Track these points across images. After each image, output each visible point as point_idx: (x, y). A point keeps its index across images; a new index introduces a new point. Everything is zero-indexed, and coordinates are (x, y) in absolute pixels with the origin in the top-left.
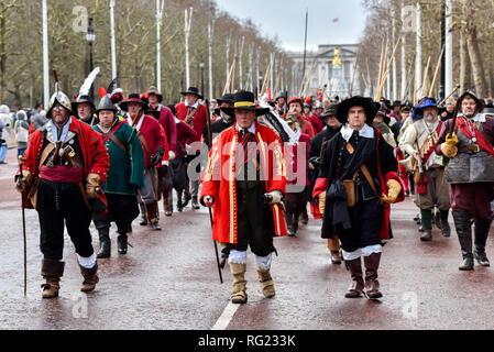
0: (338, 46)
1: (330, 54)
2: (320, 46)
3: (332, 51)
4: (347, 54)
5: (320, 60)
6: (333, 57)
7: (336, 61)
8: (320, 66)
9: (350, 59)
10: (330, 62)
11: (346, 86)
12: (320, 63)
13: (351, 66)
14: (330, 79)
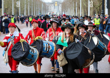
0: (56, 1)
1: (54, 3)
2: (52, 1)
3: (55, 2)
4: (59, 3)
5: (52, 4)
6: (55, 4)
7: (56, 5)
8: (52, 6)
9: (59, 4)
10: (55, 5)
11: (58, 11)
12: (52, 5)
13: (60, 6)
14: (54, 9)
